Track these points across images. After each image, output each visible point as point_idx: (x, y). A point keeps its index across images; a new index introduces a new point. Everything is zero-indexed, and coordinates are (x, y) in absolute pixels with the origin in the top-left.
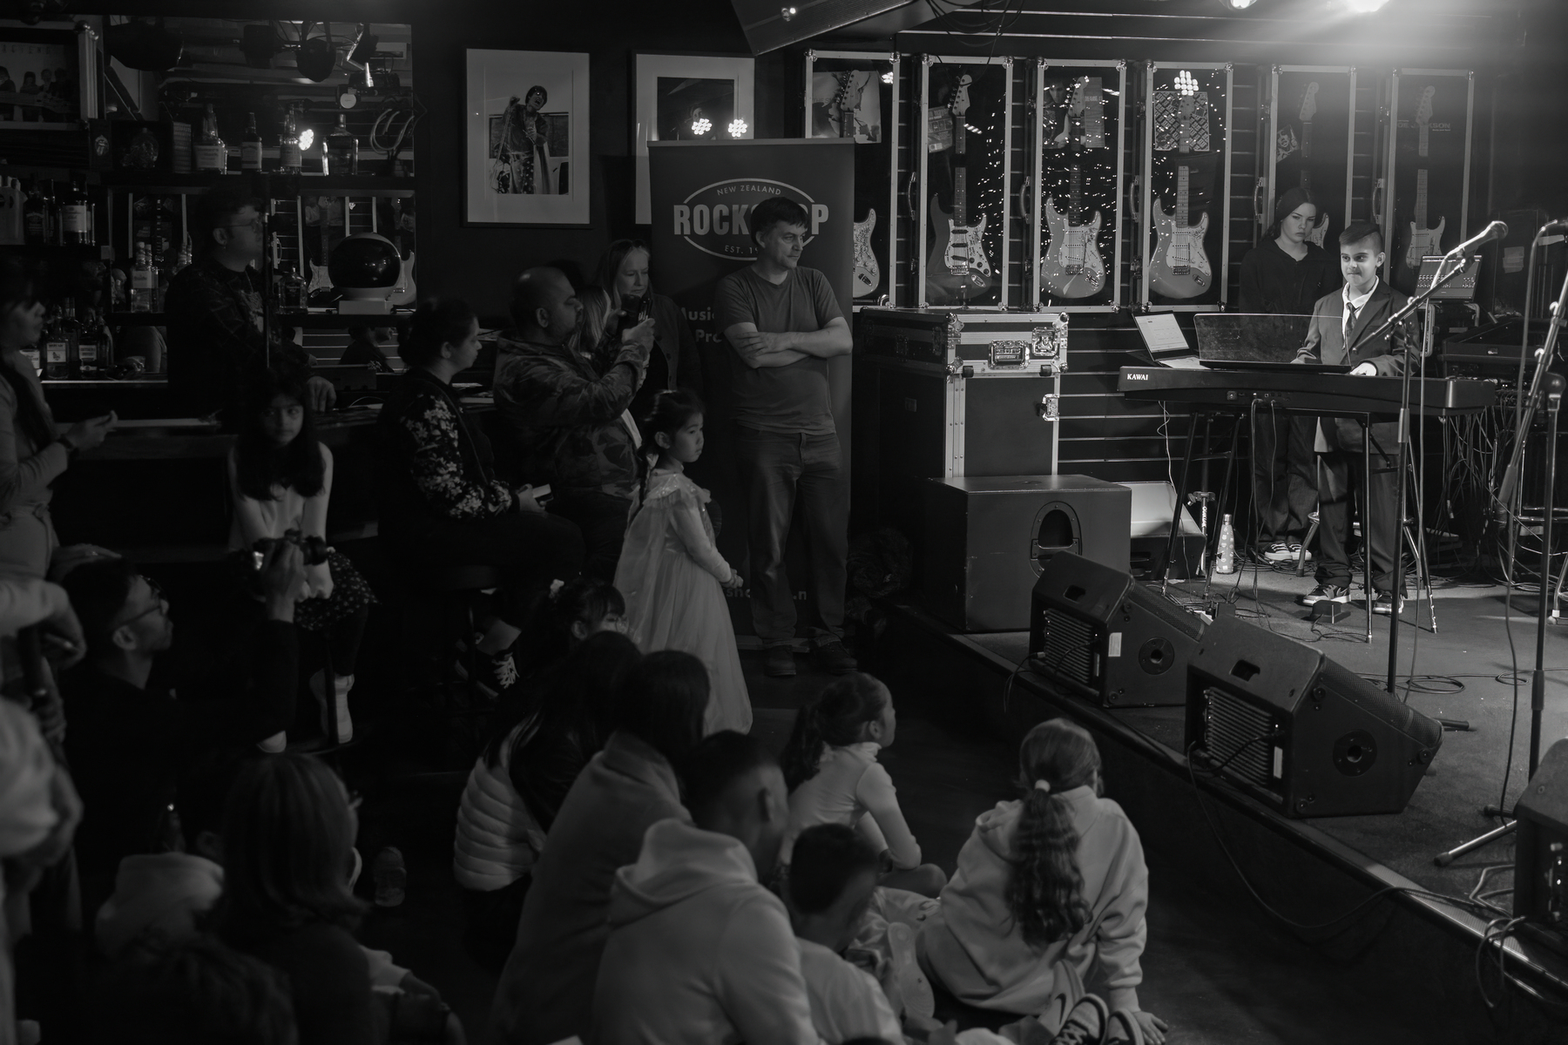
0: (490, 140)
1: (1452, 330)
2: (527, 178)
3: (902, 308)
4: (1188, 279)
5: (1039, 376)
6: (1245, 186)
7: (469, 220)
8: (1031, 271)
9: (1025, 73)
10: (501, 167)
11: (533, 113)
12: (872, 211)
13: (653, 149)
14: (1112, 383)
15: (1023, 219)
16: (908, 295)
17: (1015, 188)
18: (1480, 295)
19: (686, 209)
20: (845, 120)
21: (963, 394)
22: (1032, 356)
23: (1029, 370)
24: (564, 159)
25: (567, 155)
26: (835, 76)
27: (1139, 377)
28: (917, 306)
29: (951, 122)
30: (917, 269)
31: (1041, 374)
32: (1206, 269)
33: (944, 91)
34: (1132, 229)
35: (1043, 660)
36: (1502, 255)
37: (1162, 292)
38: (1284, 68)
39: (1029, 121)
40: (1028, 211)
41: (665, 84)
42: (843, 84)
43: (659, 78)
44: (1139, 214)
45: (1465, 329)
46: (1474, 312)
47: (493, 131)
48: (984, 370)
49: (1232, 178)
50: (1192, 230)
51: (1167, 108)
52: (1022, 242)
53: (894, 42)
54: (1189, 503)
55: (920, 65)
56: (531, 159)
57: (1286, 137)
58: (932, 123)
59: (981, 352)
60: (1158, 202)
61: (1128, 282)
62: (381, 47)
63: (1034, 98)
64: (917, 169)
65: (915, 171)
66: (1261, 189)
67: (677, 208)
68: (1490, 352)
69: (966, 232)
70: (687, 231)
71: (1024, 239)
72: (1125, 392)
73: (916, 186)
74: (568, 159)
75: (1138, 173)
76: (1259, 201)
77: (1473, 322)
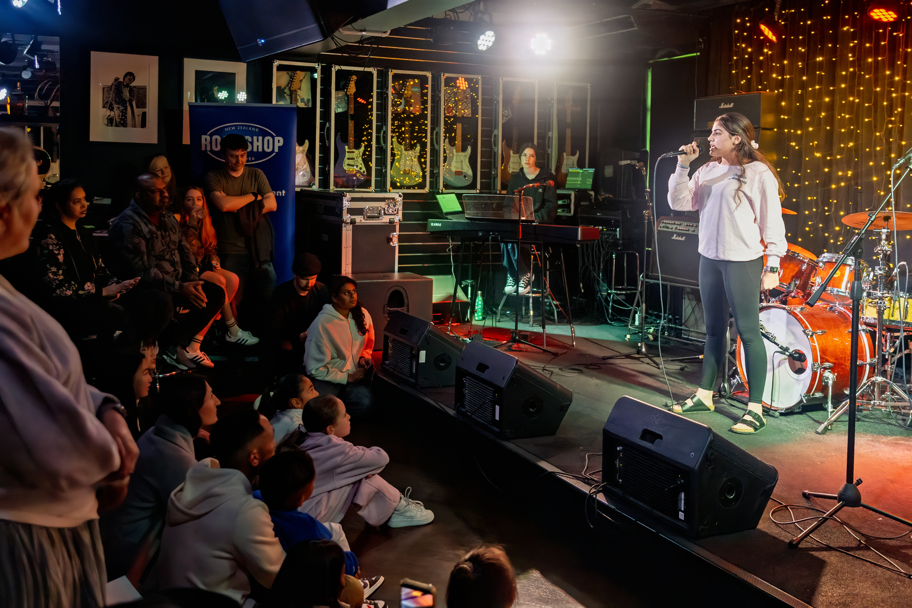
0: (103, 99)
1: (582, 203)
2: (123, 120)
3: (322, 189)
4: (462, 177)
5: (388, 224)
6: (487, 134)
7: (91, 139)
8: (386, 172)
9: (383, 75)
10: (108, 113)
11: (127, 86)
12: (307, 141)
13: (191, 107)
14: (424, 227)
15: (382, 147)
16: (325, 183)
17: (378, 131)
18: (595, 187)
19: (208, 138)
20: (293, 94)
21: (351, 232)
22: (385, 214)
23: (382, 221)
24: (144, 110)
25: (145, 107)
26: (288, 74)
27: (437, 224)
28: (329, 189)
29: (346, 98)
30: (329, 170)
31: (389, 223)
32: (470, 173)
33: (342, 83)
34: (435, 153)
35: (388, 365)
36: (604, 169)
37: (449, 183)
38: (505, 79)
39: (385, 99)
40: (384, 143)
41: (199, 74)
42: (292, 78)
43: (196, 71)
44: (438, 146)
45: (588, 203)
46: (592, 195)
47: (105, 95)
48: (361, 221)
49: (482, 129)
50: (463, 154)
51: (451, 96)
52: (381, 158)
53: (318, 58)
54: (462, 286)
55: (331, 70)
56: (126, 109)
57: (507, 111)
58: (337, 98)
59: (360, 212)
60: (447, 140)
61: (433, 178)
62: (44, 47)
63: (387, 88)
64: (330, 121)
65: (328, 122)
66: (495, 135)
67: (203, 137)
68: (598, 214)
69: (353, 152)
70: (209, 149)
71: (383, 157)
72: (431, 232)
73: (329, 129)
74: (146, 110)
75: (437, 126)
76: (494, 141)
77: (592, 199)
